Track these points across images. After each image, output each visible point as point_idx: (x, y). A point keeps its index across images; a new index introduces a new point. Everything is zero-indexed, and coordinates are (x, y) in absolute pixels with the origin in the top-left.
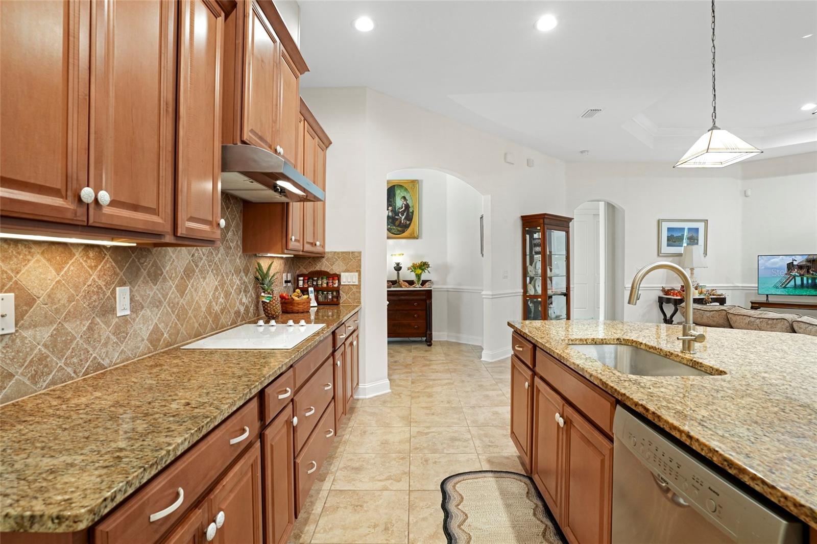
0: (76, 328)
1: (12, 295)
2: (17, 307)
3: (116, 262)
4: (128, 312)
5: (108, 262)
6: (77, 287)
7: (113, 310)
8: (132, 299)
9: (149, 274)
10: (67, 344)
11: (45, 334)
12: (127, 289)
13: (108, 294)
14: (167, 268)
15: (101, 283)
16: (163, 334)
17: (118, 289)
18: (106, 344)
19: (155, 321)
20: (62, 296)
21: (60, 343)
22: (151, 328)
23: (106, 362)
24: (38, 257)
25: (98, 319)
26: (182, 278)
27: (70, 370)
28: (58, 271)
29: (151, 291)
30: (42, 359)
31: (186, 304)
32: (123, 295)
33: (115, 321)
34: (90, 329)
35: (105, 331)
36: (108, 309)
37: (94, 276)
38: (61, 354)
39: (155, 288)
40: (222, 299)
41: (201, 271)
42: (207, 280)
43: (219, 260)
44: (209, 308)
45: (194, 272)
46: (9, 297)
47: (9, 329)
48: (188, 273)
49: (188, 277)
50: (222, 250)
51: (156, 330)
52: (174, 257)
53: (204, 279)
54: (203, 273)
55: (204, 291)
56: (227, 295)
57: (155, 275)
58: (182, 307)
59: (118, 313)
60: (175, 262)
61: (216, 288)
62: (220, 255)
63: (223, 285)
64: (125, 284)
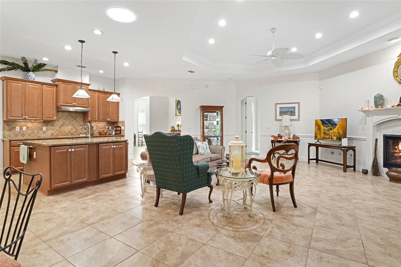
0: (35, 131)
2: (26, 128)
4: (46, 130)
5: (42, 123)
6: (35, 126)
7: (43, 130)
8: (46, 128)
9: (51, 125)
10: (34, 133)
11: (31, 131)
12: (45, 127)
13: (41, 127)
14: (56, 124)
16: (54, 134)
17: (43, 127)
18: (41, 134)
20: (33, 127)
21: (33, 132)
22: (51, 133)
23: (41, 136)
24: (30, 123)
26: (60, 126)
27: (34, 136)
28: (33, 124)
29: (51, 128)
30: (30, 134)
33: (43, 131)
34: (38, 131)
35: (40, 132)
36: (41, 129)
37: (39, 125)
38: (33, 134)
39: (52, 127)
40: (74, 130)
41: (66, 125)
42: (69, 126)
43: (73, 123)
44: (69, 131)
45: (64, 125)
46: (26, 127)
47: (26, 130)
48: (62, 125)
49: (62, 126)
50: (74, 121)
51: (52, 133)
52: (58, 123)
53: (68, 126)
54: (67, 125)
55: (68, 129)
56: (76, 130)
57: (52, 125)
58: (60, 131)
59: (44, 130)
60: (58, 124)
61: (72, 128)
62: (73, 122)
63: (75, 127)
64: (45, 126)
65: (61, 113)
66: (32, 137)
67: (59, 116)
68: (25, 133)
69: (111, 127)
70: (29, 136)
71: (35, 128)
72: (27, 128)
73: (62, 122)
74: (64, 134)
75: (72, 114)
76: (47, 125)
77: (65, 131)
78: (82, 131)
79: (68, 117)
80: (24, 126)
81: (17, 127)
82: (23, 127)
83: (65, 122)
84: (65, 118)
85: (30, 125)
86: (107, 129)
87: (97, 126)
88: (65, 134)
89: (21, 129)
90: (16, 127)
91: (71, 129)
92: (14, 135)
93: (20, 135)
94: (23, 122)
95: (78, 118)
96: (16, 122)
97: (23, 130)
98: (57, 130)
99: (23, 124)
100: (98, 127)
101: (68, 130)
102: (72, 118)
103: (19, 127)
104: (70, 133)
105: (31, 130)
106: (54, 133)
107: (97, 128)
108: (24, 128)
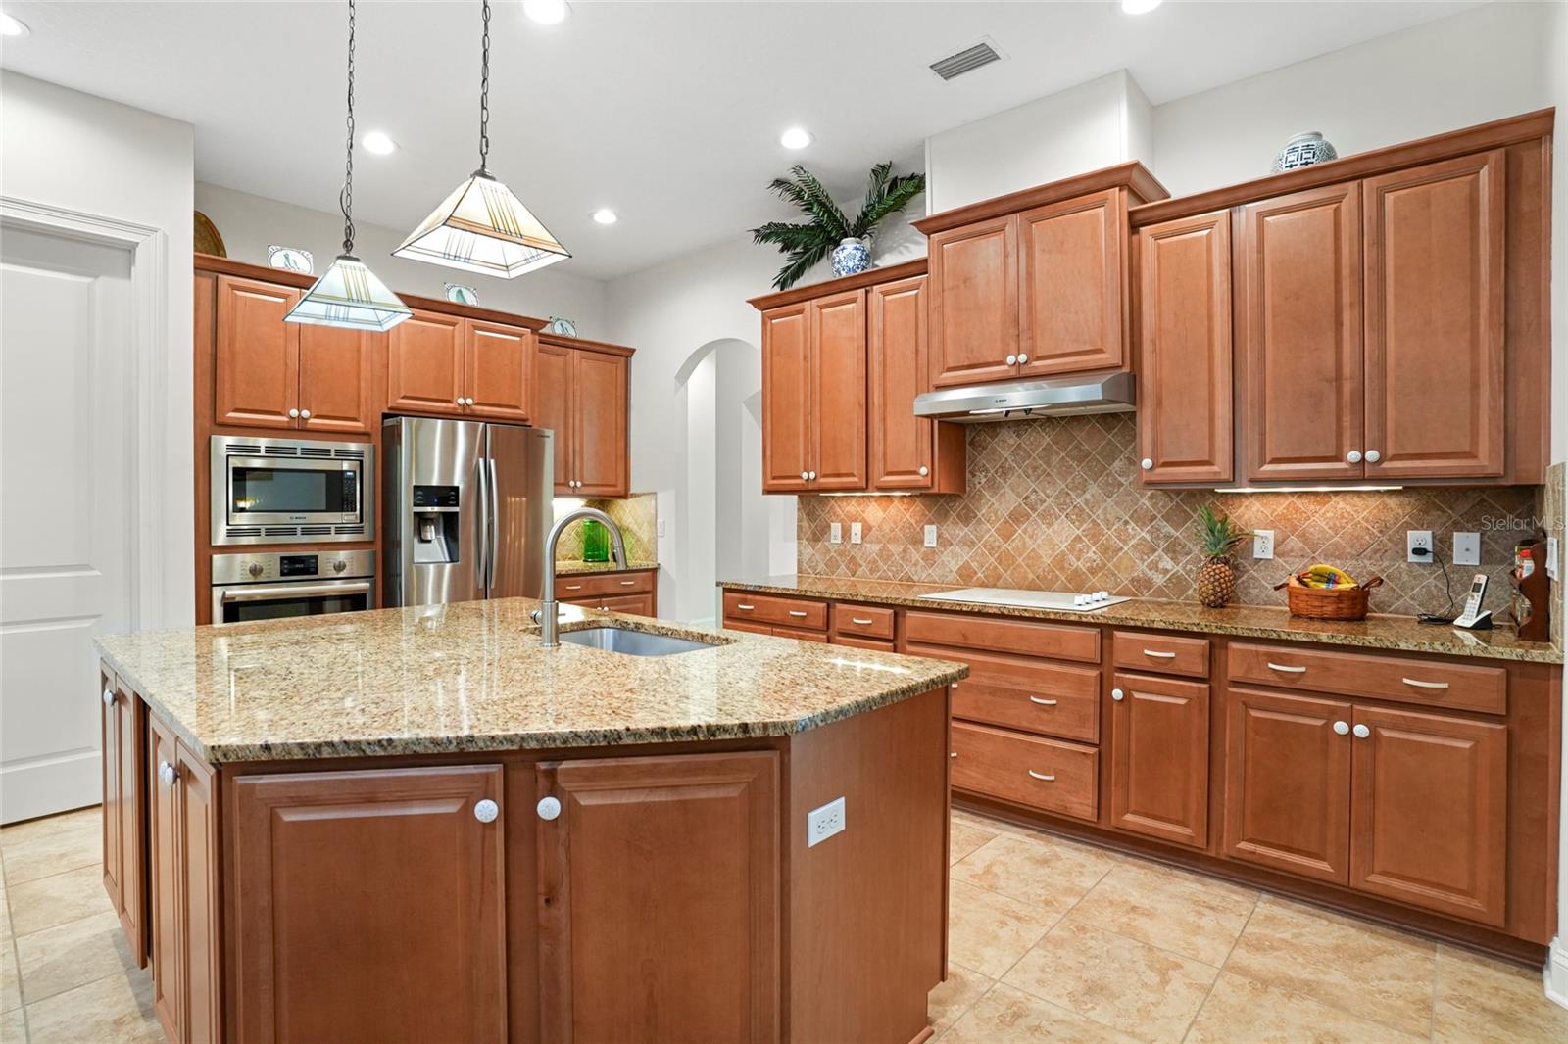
0: (895, 549)
1: (861, 524)
2: (863, 531)
3: (925, 506)
4: (935, 545)
5: (919, 506)
6: (895, 523)
7: (922, 542)
8: (939, 536)
9: (959, 516)
10: (889, 558)
11: (877, 547)
12: (934, 527)
13: (918, 529)
14: (984, 512)
15: (913, 521)
16: (976, 573)
17: (926, 526)
18: (916, 565)
19: (966, 558)
20: (886, 528)
21: (885, 555)
22: (961, 563)
23: (916, 578)
24: (874, 503)
25: (909, 546)
26: (1006, 522)
27: (890, 574)
28: (884, 511)
29: (962, 531)
30: (875, 561)
31: (1013, 549)
32: (930, 534)
33: (923, 550)
34: (905, 551)
35: (915, 555)
36: (918, 541)
37: (908, 516)
38: (885, 562)
39: (966, 529)
40: (1092, 554)
41: (1042, 516)
42: (1056, 526)
43: (1087, 502)
44: (1060, 561)
45: (1028, 516)
46: (860, 525)
47: (859, 542)
48: (1017, 517)
49: (1018, 521)
50: (1093, 489)
51: (966, 567)
52: (993, 500)
53: (1049, 525)
54: (1047, 518)
55: (1050, 540)
56: (1106, 550)
57: (967, 517)
58: (1007, 552)
59: (926, 545)
60: (996, 505)
61: (1078, 539)
62: (1088, 496)
63: (1095, 535)
64: (933, 523)
65: (1012, 439)
66: (880, 578)
67: (1000, 457)
68: (856, 553)
69: (1475, 537)
70: (870, 570)
71: (892, 530)
72: (867, 529)
73: (1019, 495)
74: (1026, 578)
75: (1080, 434)
76: (940, 518)
77: (1035, 557)
78: (1154, 566)
79: (1055, 460)
80: (856, 521)
81: (832, 524)
82: (853, 524)
83: (1033, 497)
84: (1035, 469)
85: (874, 513)
86: (1412, 558)
87: (1285, 527)
88: (1031, 576)
89: (846, 533)
90: (830, 526)
91: (1071, 548)
92: (826, 564)
93: (843, 566)
94: (854, 502)
95: (1117, 464)
96: (832, 502)
97: (853, 541)
98: (992, 550)
99: (851, 507)
100: (1304, 537)
101: (1053, 551)
102: (1080, 462)
103: (839, 524)
104: (1062, 569)
105: (880, 542)
106: (974, 565)
107: (1294, 542)
108: (856, 528)
